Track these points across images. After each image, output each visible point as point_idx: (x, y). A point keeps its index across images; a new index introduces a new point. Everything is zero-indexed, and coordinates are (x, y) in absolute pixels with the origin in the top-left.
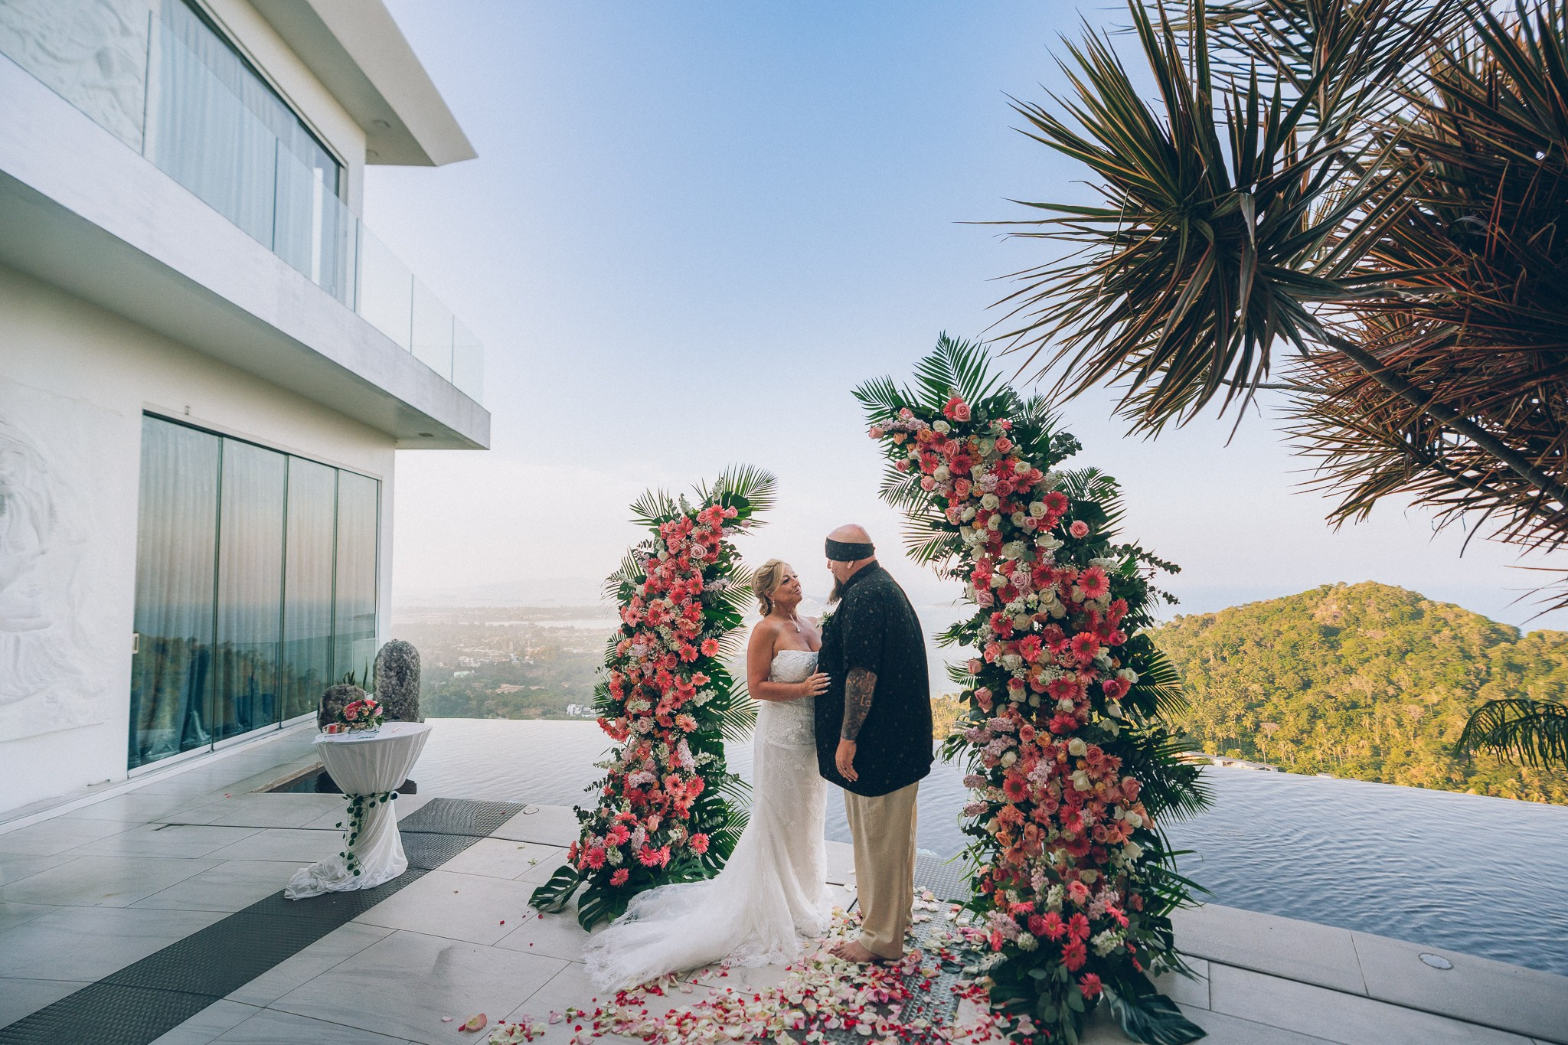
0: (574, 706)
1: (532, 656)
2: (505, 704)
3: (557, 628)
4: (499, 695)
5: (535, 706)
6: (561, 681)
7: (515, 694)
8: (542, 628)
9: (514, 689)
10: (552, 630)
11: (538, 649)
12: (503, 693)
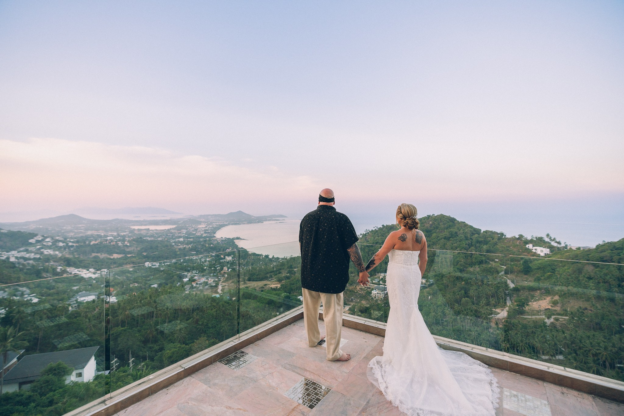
0: (148, 263)
1: (129, 241)
2: (115, 263)
3: (141, 229)
4: (111, 259)
5: (129, 264)
6: (143, 252)
7: (120, 258)
8: (134, 229)
9: (120, 256)
10: (139, 230)
11: (132, 238)
12: (114, 258)
